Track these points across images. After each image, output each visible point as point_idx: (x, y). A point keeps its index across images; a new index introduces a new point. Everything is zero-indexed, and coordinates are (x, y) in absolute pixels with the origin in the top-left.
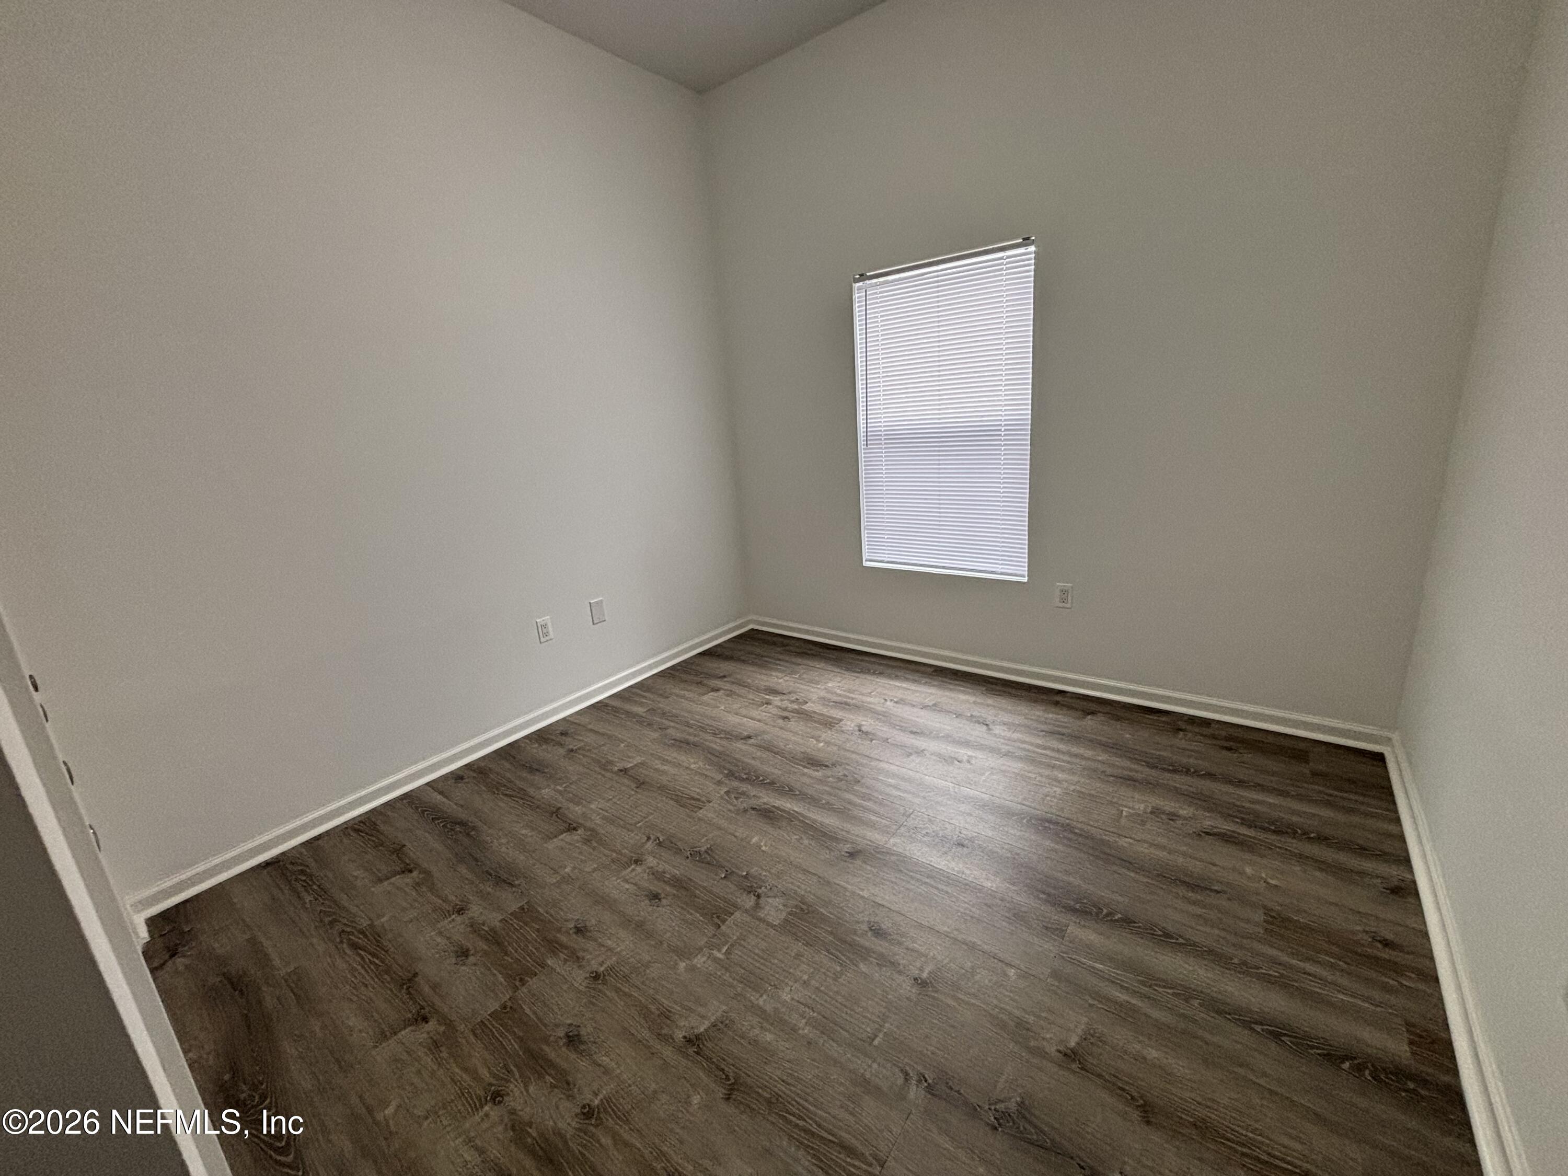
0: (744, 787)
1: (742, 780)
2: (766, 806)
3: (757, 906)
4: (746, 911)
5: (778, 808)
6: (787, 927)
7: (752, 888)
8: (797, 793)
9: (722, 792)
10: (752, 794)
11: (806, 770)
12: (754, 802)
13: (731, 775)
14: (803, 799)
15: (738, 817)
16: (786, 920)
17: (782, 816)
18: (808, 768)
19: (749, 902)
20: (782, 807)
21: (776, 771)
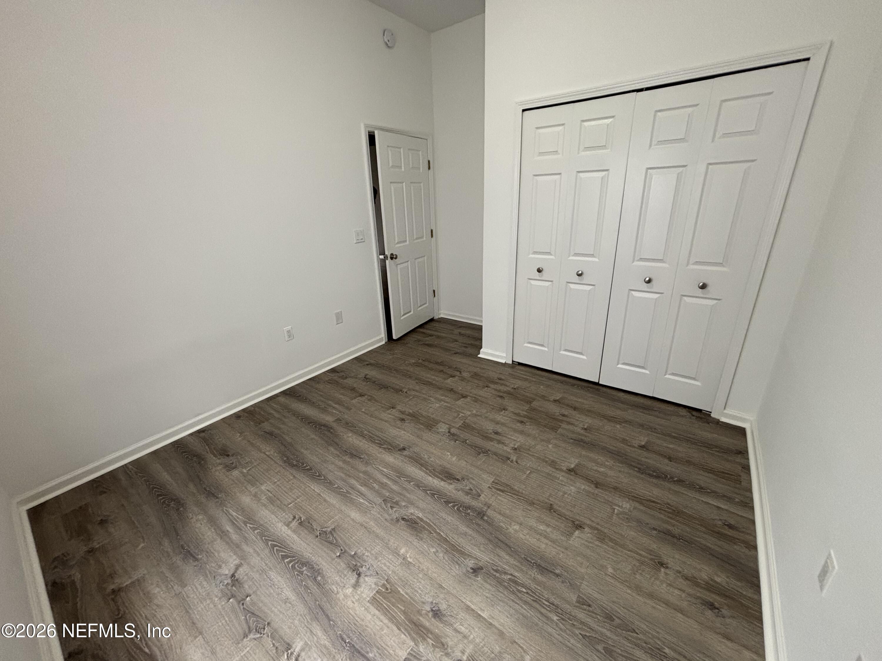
0: (467, 500)
1: (469, 507)
2: (449, 481)
3: (449, 429)
4: (453, 427)
5: (442, 480)
6: (437, 422)
7: (452, 436)
8: (428, 492)
9: (483, 495)
10: (460, 492)
11: (420, 515)
12: (459, 486)
13: (481, 514)
14: (425, 487)
15: (466, 474)
16: (437, 424)
17: (440, 474)
18: (418, 517)
19: (453, 430)
20: (439, 480)
21: (444, 515)
